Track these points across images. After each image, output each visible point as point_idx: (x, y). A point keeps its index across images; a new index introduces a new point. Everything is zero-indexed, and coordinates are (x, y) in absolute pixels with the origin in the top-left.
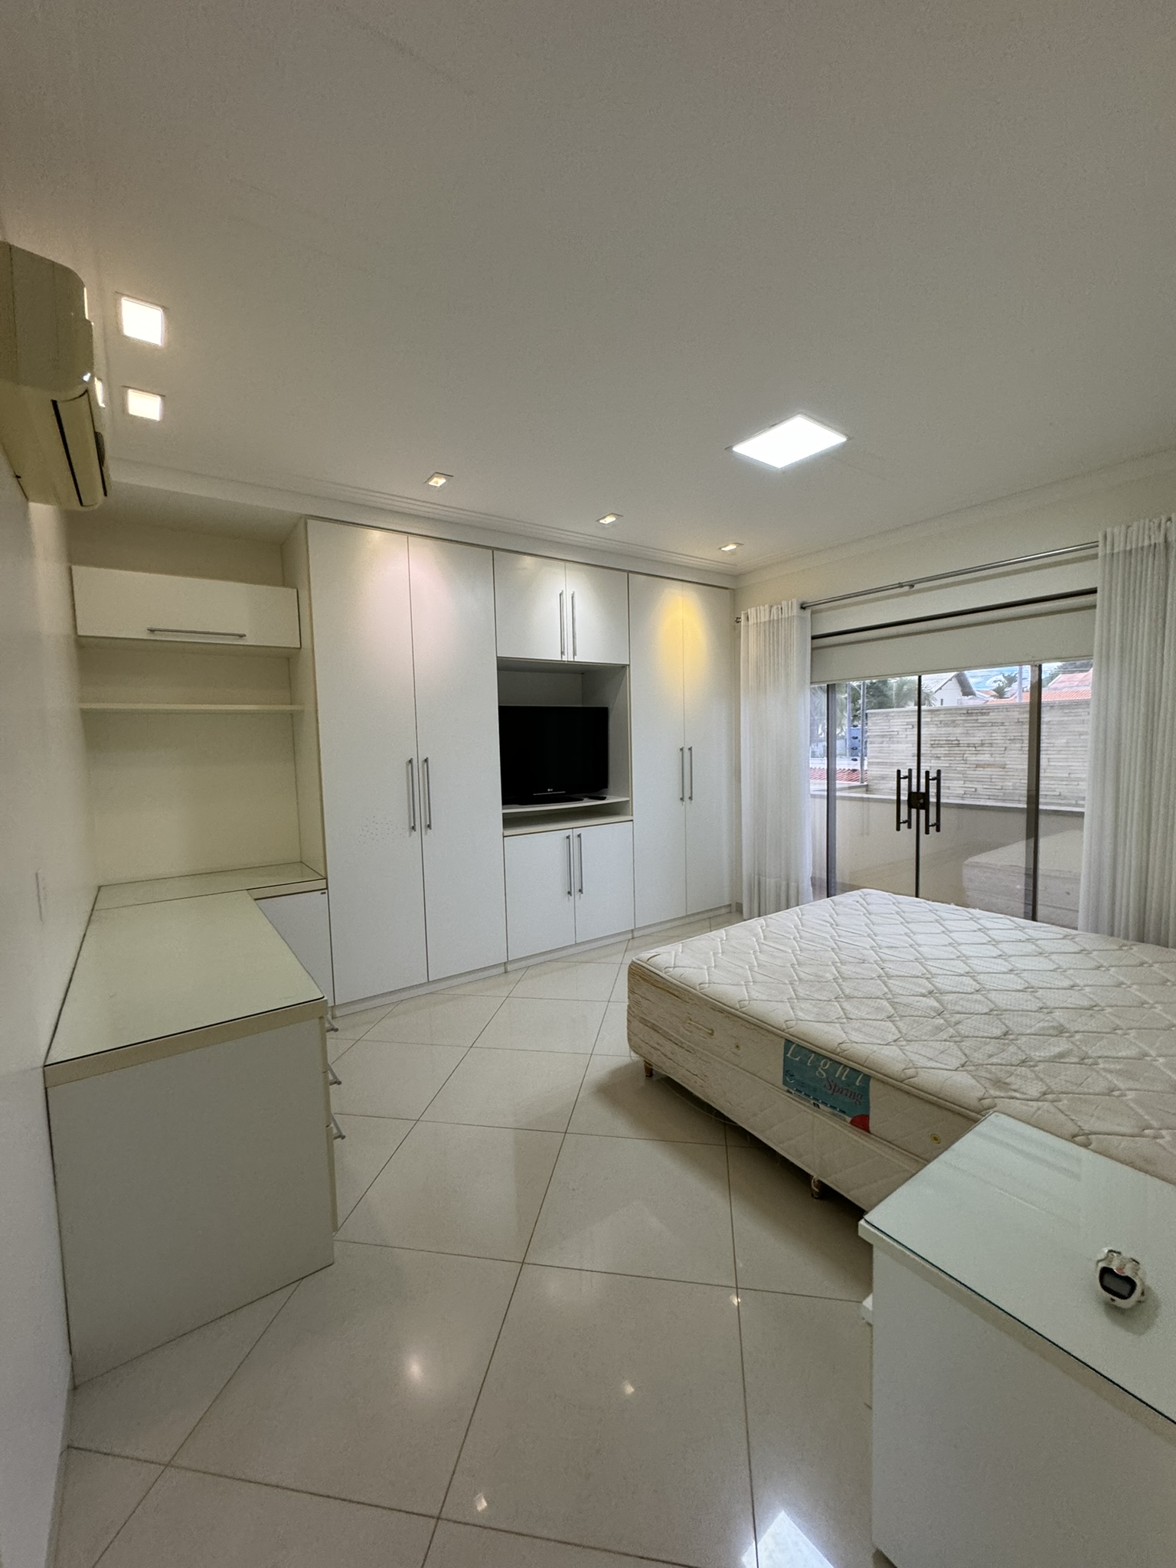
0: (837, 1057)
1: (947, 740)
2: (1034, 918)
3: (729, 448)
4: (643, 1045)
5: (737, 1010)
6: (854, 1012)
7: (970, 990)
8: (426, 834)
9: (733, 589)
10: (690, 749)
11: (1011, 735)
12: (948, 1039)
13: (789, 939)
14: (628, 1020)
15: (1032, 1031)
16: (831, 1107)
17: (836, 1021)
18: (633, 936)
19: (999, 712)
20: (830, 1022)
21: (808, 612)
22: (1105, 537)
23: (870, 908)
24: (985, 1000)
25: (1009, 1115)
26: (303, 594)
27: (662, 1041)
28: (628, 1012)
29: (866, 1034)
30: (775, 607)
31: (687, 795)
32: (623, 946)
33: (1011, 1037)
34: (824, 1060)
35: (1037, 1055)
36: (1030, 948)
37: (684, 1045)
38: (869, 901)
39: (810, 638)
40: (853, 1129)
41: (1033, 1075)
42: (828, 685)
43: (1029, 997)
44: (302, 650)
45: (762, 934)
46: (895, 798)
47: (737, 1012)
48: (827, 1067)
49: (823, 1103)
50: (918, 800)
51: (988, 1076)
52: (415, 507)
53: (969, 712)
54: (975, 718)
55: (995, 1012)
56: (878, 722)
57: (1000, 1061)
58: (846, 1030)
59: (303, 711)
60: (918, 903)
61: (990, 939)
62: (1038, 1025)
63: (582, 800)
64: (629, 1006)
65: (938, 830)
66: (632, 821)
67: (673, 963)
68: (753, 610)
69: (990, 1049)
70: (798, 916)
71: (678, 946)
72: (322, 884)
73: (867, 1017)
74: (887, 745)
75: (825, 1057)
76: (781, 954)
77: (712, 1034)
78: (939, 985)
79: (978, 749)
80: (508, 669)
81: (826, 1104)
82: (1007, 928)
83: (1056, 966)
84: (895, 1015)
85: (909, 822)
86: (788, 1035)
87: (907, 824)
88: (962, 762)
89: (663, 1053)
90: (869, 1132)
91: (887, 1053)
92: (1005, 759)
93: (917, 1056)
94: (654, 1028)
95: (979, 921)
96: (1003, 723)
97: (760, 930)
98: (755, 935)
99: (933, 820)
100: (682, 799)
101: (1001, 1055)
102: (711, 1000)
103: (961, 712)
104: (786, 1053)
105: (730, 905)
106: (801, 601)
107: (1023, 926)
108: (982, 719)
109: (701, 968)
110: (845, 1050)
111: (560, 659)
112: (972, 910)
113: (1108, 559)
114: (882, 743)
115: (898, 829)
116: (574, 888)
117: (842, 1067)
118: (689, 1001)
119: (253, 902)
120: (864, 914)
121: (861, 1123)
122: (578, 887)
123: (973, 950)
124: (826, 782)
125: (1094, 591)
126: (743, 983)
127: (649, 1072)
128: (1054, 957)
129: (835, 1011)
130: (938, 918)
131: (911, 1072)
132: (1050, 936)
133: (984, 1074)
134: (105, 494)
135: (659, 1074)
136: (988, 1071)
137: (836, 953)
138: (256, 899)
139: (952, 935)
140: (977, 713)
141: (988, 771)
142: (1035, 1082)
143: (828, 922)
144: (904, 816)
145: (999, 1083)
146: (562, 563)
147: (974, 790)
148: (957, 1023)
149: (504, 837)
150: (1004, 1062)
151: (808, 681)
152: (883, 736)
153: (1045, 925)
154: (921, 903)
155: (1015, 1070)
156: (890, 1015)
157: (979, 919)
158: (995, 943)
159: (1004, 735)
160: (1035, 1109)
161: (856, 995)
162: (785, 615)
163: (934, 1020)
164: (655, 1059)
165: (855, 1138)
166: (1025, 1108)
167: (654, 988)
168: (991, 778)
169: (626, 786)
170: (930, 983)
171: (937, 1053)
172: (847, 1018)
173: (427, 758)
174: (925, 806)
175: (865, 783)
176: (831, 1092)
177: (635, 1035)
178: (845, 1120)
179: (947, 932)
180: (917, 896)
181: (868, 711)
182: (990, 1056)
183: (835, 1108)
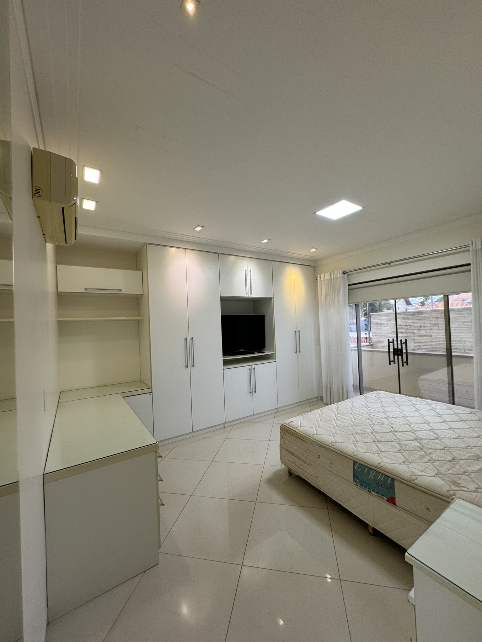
0: (378, 469)
1: (405, 325)
2: (454, 404)
3: (315, 213)
4: (287, 461)
5: (330, 447)
6: (383, 448)
7: (433, 438)
8: (192, 369)
9: (314, 267)
10: (299, 331)
11: (433, 323)
12: (428, 461)
13: (349, 414)
14: (280, 450)
15: (465, 457)
16: (377, 493)
17: (375, 452)
18: (277, 412)
19: (427, 313)
20: (373, 453)
21: (346, 275)
22: (472, 243)
23: (382, 399)
24: (441, 442)
25: (463, 500)
26: (145, 273)
27: (296, 460)
28: (280, 446)
29: (391, 459)
30: (332, 273)
31: (298, 350)
32: (273, 416)
33: (456, 460)
34: (372, 471)
35: (470, 469)
36: (456, 418)
37: (306, 462)
38: (381, 396)
39: (347, 286)
40: (388, 503)
41: (470, 480)
42: (356, 304)
43: (461, 441)
44: (144, 295)
45: (336, 411)
46: (388, 350)
47: (330, 448)
48: (374, 474)
49: (373, 491)
50: (398, 352)
51: (449, 479)
52: (189, 238)
53: (414, 313)
54: (417, 316)
55: (447, 449)
56: (375, 318)
57: (453, 472)
58: (381, 457)
59: (143, 319)
60: (401, 397)
61: (438, 414)
62: (467, 455)
63: (255, 353)
64: (280, 444)
65: (407, 365)
66: (276, 362)
67: (300, 425)
68: (323, 274)
69: (447, 466)
70: (351, 403)
71: (301, 417)
72: (150, 390)
73: (389, 450)
74: (380, 328)
75: (373, 469)
76: (346, 421)
77: (319, 457)
78: (419, 436)
79: (419, 329)
80: (224, 300)
81: (374, 491)
82: (444, 408)
83: (470, 427)
84: (402, 450)
85: (394, 361)
86: (354, 459)
87: (393, 362)
88: (413, 334)
89: (297, 466)
90: (396, 505)
91: (401, 468)
92: (431, 333)
93: (415, 470)
94: (293, 454)
95: (431, 405)
96: (429, 318)
97: (335, 410)
98: (334, 412)
99: (405, 360)
100: (296, 352)
101: (453, 470)
102: (318, 442)
103: (411, 314)
104: (354, 467)
105: (317, 397)
106: (343, 270)
107: (451, 407)
108: (420, 316)
109: (313, 428)
110: (382, 467)
111: (245, 296)
112: (427, 400)
113: (474, 251)
114: (377, 327)
115: (390, 364)
116: (252, 390)
117: (381, 474)
118: (308, 442)
119: (123, 398)
120: (379, 402)
121: (392, 500)
122: (254, 391)
123: (431, 419)
124: (357, 343)
125: (469, 264)
126: (331, 434)
127: (290, 473)
128: (467, 422)
129: (374, 447)
130: (412, 404)
131: (413, 477)
132: (465, 412)
133: (447, 479)
134: (75, 240)
135: (294, 474)
136: (448, 477)
137: (370, 420)
138: (124, 397)
139: (420, 412)
140: (417, 314)
141: (425, 338)
142: (472, 483)
143: (364, 406)
144: (392, 359)
145: (455, 483)
146: (246, 258)
147: (419, 346)
148: (430, 454)
149: (223, 369)
150: (455, 473)
151: (348, 303)
152: (378, 324)
153: (461, 407)
154: (403, 397)
155: (462, 477)
156: (399, 450)
157: (431, 404)
158: (441, 416)
159: (430, 323)
160: (474, 497)
161: (382, 440)
162: (337, 276)
163: (420, 452)
164: (293, 468)
165: (390, 508)
166: (469, 495)
167: (292, 436)
168: (426, 341)
169: (273, 348)
170: (414, 434)
171: (424, 468)
172: (380, 451)
173: (193, 337)
174: (401, 354)
175: (371, 344)
176: (376, 486)
177: (284, 457)
178: (384, 499)
179: (417, 410)
180: (400, 393)
181: (371, 314)
182: (449, 470)
183: (378, 493)
